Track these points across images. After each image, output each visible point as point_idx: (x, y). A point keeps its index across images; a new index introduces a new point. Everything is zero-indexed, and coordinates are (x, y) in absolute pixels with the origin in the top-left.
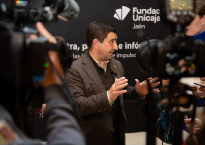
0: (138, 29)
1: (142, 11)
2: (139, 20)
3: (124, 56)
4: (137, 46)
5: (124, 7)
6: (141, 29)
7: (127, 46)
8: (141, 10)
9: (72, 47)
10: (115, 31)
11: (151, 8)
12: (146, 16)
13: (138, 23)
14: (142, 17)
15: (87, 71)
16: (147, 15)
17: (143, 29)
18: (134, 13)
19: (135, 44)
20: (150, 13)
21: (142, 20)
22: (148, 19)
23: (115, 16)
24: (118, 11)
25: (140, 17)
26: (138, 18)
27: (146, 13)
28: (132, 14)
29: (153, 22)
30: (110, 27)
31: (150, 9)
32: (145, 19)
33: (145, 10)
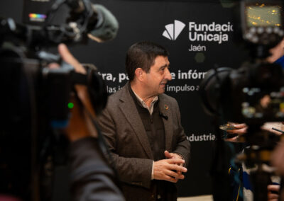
0: (197, 52)
1: (201, 27)
2: (198, 40)
3: (177, 89)
4: (195, 76)
5: (177, 22)
6: (201, 52)
7: (182, 75)
8: (200, 25)
9: (106, 77)
10: (164, 55)
11: (214, 23)
12: (207, 34)
13: (196, 43)
14: (202, 35)
15: (124, 112)
16: (208, 32)
17: (203, 52)
18: (190, 30)
19: (192, 72)
20: (213, 30)
21: (202, 40)
22: (210, 38)
23: (165, 34)
24: (169, 27)
25: (199, 35)
26: (197, 37)
27: (207, 30)
28: (188, 31)
29: (218, 42)
30: (156, 49)
31: (213, 25)
32: (205, 38)
33: (206, 25)
